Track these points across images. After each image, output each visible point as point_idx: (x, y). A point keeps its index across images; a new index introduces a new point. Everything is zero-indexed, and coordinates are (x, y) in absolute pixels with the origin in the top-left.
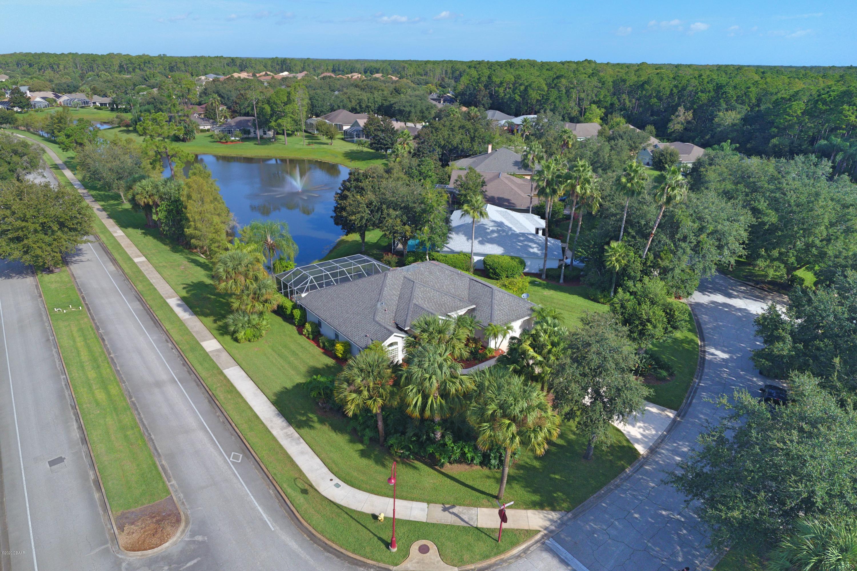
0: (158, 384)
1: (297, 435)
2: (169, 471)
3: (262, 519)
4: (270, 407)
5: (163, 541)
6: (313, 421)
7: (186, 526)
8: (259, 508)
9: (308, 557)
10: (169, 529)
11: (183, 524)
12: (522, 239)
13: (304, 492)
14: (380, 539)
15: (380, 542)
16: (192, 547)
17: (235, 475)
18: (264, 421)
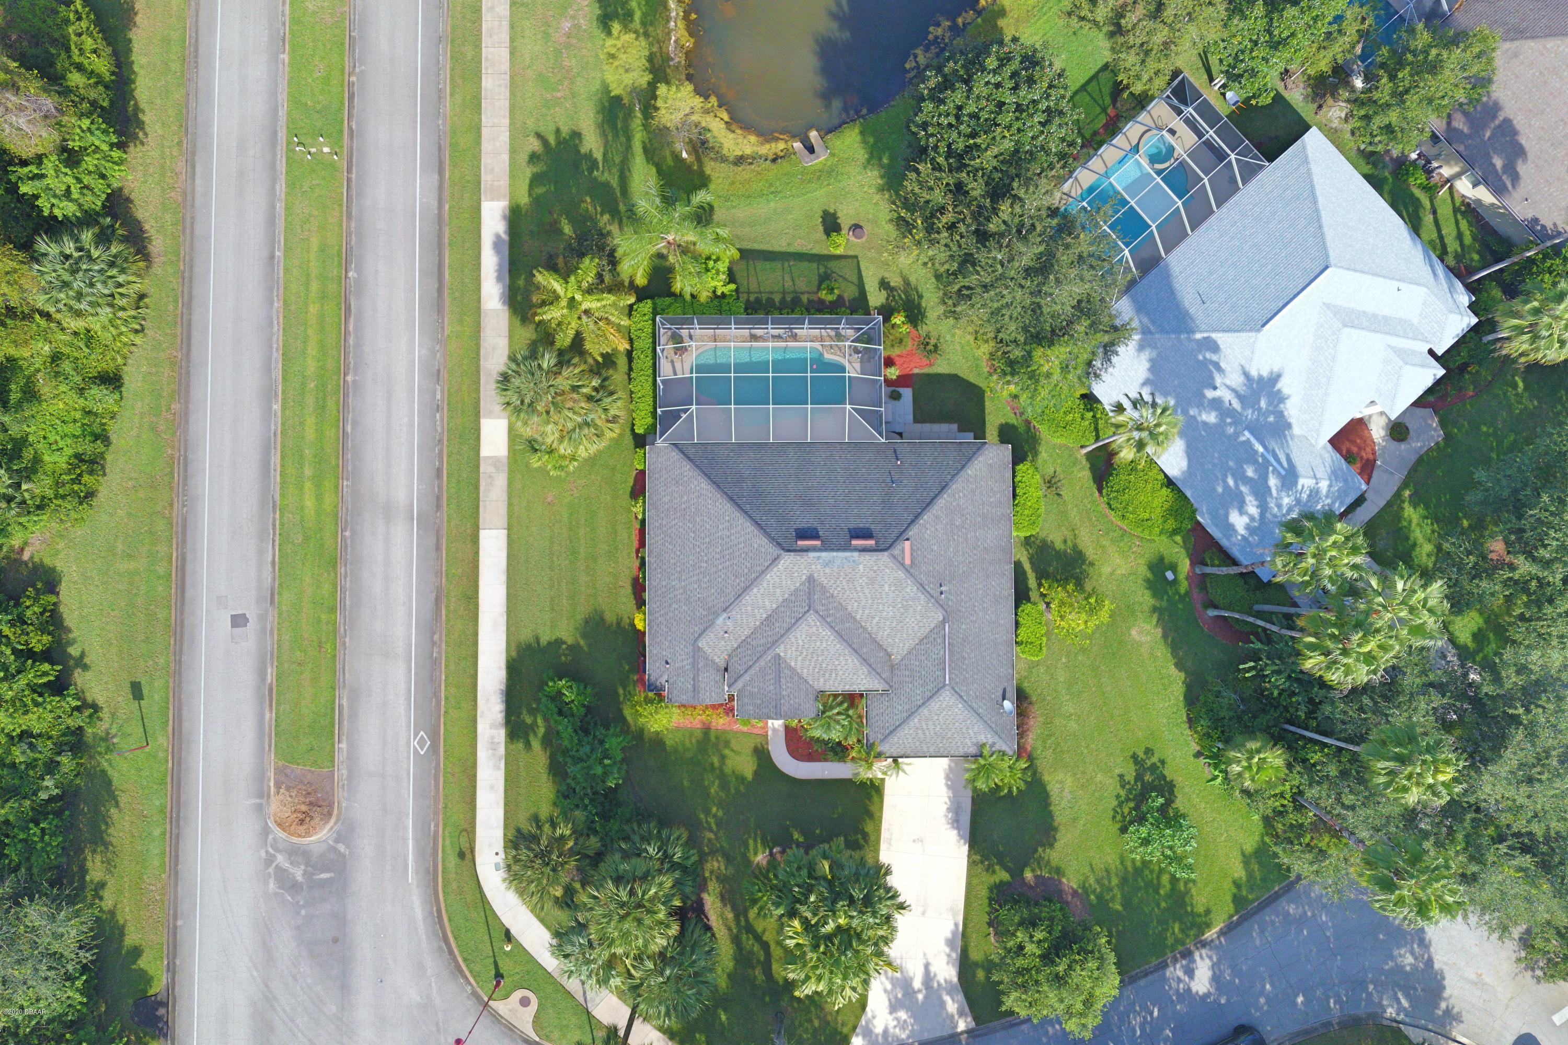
0: (388, 512)
1: (502, 750)
2: (345, 723)
3: (406, 861)
4: (500, 668)
5: (308, 834)
6: (535, 734)
7: (335, 823)
8: (410, 842)
9: (424, 937)
10: (317, 820)
11: (332, 821)
12: (1250, 472)
13: (462, 855)
14: (496, 964)
15: (492, 967)
16: (332, 856)
17: (409, 774)
18: (479, 694)
